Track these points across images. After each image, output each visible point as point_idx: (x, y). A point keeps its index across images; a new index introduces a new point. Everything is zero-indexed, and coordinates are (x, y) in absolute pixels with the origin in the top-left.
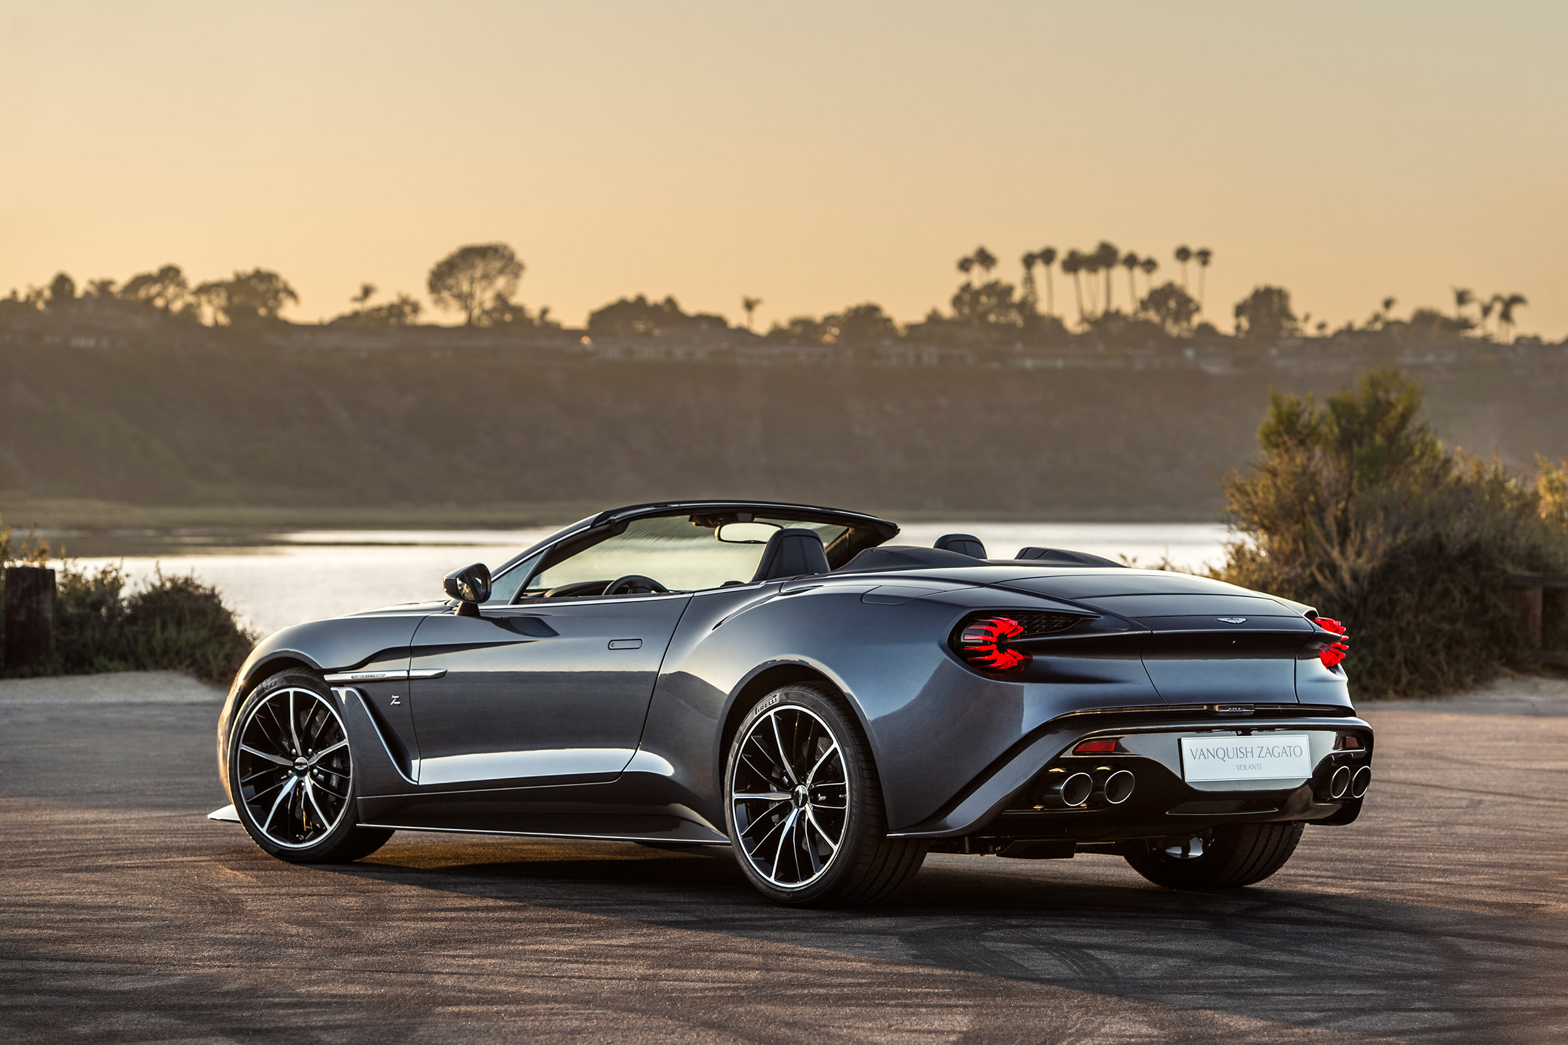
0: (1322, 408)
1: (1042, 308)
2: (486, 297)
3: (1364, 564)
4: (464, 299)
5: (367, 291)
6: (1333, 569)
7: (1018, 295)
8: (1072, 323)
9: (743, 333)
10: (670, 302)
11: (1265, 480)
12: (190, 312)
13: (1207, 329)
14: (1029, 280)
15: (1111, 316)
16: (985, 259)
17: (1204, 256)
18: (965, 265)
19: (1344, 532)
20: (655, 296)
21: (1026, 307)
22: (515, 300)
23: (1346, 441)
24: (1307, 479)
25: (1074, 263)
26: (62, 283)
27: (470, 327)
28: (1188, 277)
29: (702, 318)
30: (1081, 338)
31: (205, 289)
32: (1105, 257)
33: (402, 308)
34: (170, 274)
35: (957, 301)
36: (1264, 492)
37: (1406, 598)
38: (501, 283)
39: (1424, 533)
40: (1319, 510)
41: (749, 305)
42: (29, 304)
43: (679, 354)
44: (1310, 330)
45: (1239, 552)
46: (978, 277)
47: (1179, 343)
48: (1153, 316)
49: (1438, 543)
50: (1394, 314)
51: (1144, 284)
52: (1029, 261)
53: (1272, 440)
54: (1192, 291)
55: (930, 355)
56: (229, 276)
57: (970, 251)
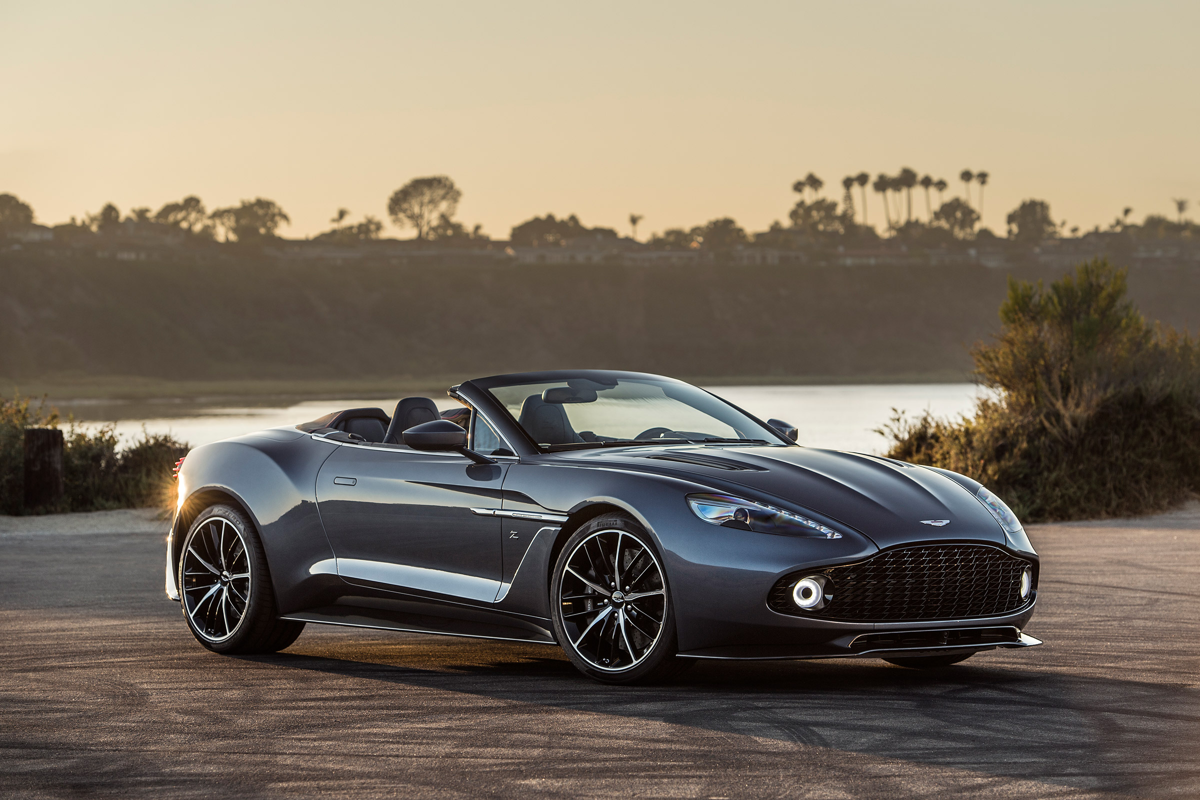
0: (1048, 290)
1: (859, 219)
2: (432, 218)
3: (1081, 412)
4: (416, 219)
5: (342, 214)
6: (1058, 416)
7: (839, 210)
8: (882, 230)
9: (629, 241)
10: (573, 218)
11: (1004, 349)
12: (207, 233)
13: (985, 234)
14: (848, 198)
15: (911, 225)
16: (814, 182)
17: (983, 177)
18: (798, 187)
19: (1066, 390)
20: (561, 215)
21: (846, 219)
22: (454, 219)
23: (1067, 317)
24: (1036, 347)
25: (883, 184)
26: (110, 211)
27: (420, 241)
28: (970, 193)
29: (598, 231)
30: (889, 241)
31: (219, 214)
32: (907, 179)
33: (368, 227)
34: (192, 203)
35: (794, 215)
36: (1003, 357)
37: (1115, 439)
38: (443, 206)
39: (1129, 388)
40: (1047, 371)
41: (634, 220)
42: (84, 228)
43: (580, 258)
44: (1066, 233)
45: (985, 406)
46: (809, 196)
47: (965, 244)
48: (944, 224)
49: (1139, 397)
50: (1130, 220)
51: (937, 199)
52: (848, 183)
53: (1010, 317)
54: (974, 205)
55: (773, 256)
56: (237, 204)
57: (802, 177)
